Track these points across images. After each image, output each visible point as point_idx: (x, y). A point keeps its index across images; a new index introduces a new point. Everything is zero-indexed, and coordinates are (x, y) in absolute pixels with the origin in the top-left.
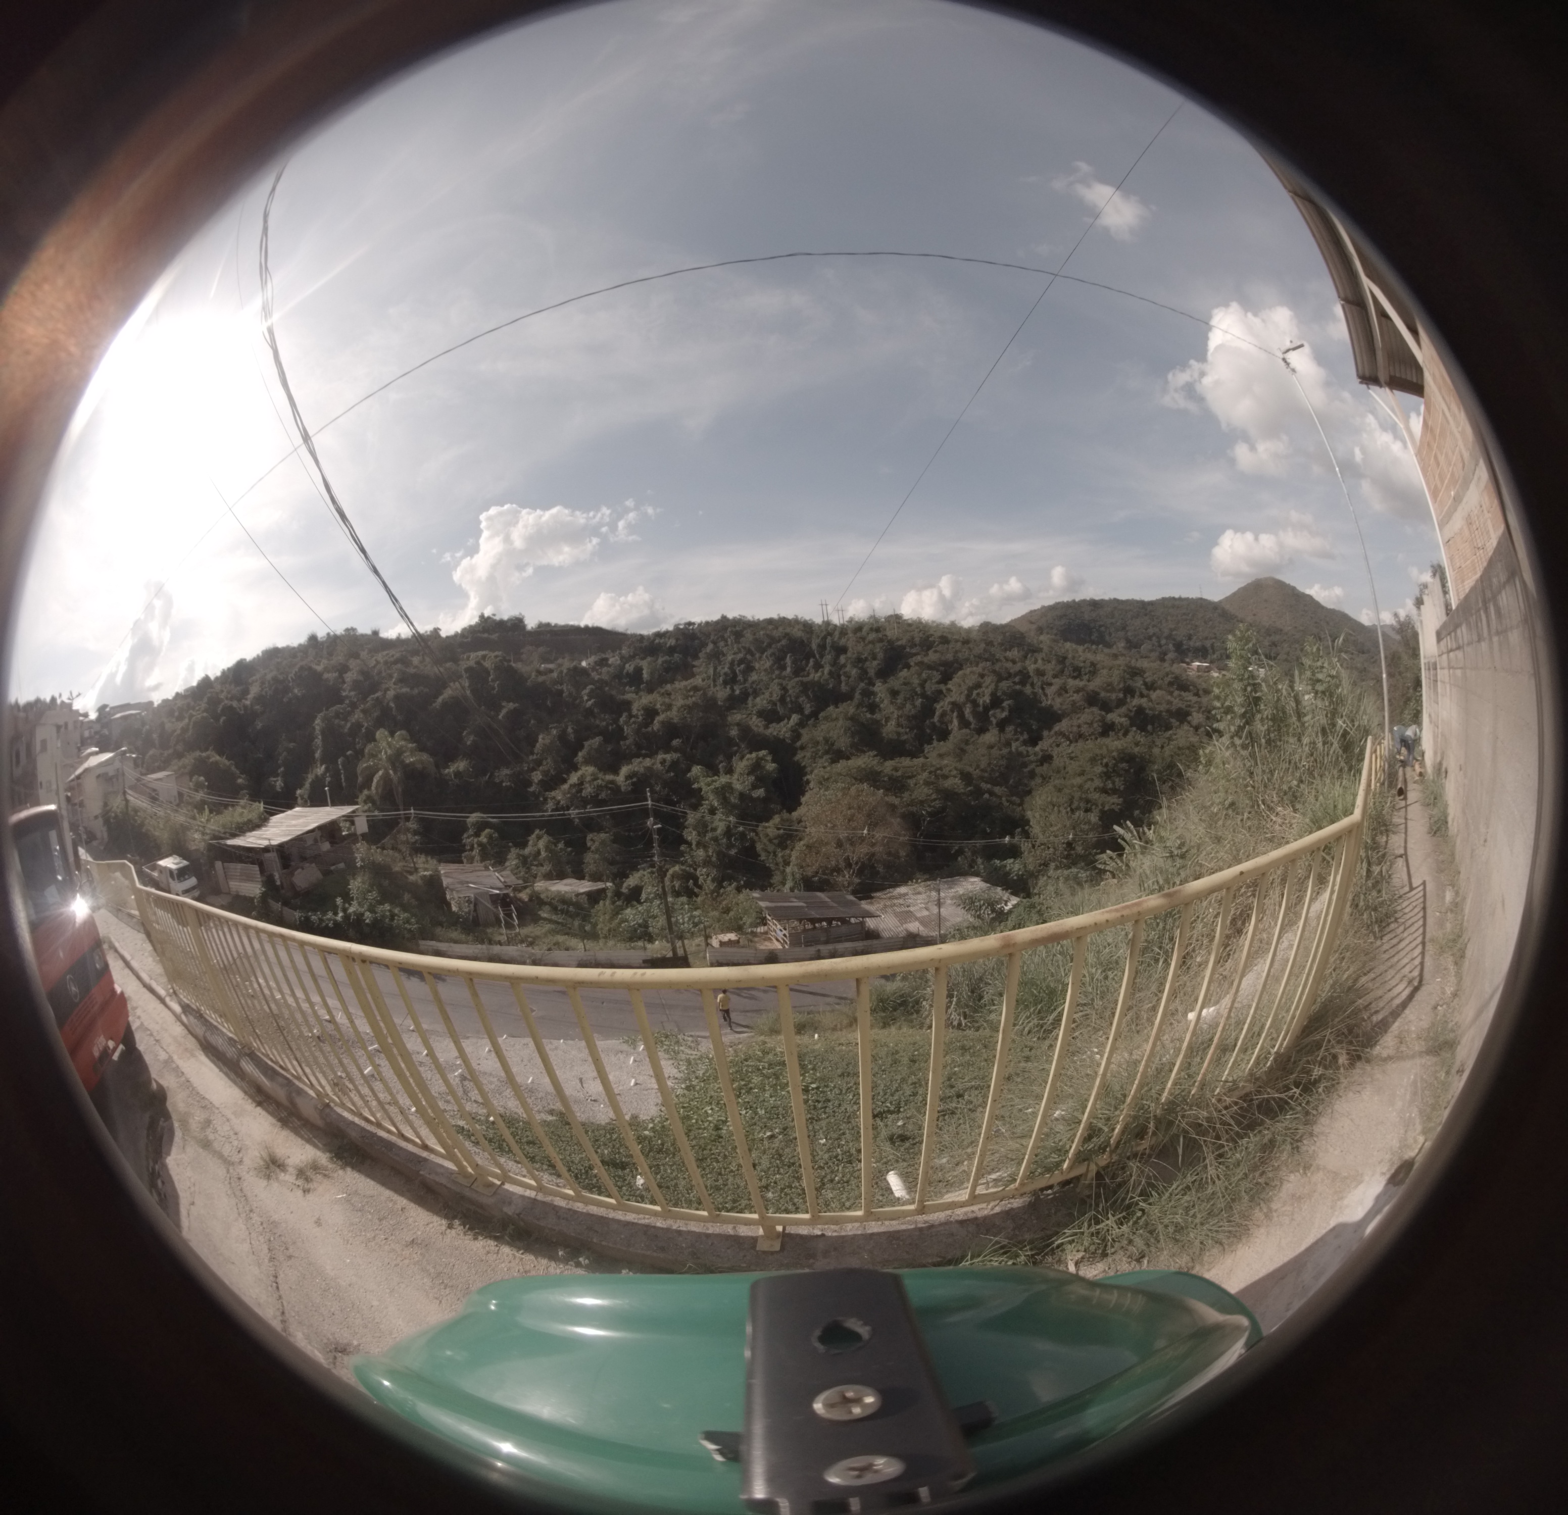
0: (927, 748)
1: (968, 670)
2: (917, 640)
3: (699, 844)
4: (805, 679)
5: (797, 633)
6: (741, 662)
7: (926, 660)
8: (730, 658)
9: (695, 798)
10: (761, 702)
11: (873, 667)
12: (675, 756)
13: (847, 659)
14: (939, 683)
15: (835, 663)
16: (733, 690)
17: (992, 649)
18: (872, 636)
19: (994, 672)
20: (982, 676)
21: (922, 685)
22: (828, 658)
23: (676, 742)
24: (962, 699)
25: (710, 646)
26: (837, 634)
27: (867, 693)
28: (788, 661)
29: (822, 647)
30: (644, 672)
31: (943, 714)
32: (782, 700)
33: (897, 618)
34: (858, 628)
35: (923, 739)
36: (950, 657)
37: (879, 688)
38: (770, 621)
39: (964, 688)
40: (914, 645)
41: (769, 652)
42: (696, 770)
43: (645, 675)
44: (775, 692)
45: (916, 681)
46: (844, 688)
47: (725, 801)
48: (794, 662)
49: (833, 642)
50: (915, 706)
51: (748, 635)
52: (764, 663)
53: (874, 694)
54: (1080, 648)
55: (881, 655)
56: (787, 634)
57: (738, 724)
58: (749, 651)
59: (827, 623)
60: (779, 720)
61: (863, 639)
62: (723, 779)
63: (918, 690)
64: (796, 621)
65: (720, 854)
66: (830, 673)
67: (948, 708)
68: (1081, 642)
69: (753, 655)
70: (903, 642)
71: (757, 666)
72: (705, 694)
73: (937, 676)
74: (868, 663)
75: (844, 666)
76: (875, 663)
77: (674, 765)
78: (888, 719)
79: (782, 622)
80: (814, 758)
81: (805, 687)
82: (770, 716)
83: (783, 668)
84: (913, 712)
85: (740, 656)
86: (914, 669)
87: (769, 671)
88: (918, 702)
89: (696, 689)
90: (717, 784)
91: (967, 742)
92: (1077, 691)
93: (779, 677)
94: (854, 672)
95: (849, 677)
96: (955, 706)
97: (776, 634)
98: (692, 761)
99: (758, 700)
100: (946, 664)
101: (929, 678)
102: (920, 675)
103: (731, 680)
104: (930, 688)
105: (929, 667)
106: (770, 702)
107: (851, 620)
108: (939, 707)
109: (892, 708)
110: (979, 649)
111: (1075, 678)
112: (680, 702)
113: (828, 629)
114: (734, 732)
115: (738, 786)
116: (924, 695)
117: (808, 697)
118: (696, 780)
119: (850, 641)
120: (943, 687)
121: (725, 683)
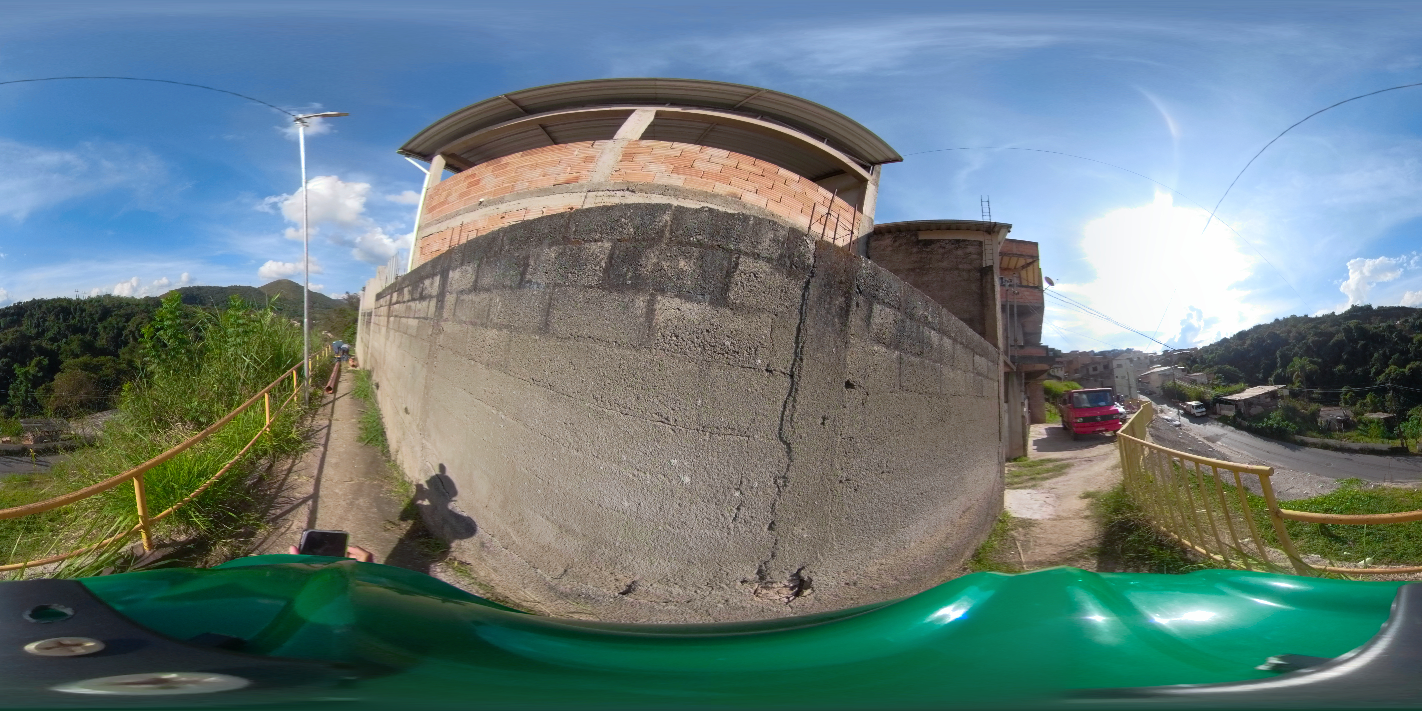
0: (119, 350)
1: (137, 317)
2: (116, 305)
3: (14, 396)
4: (68, 324)
5: (65, 304)
6: (42, 317)
7: (119, 313)
8: (37, 316)
9: (14, 376)
10: (50, 334)
11: (96, 317)
12: (7, 360)
14: (125, 322)
15: (80, 316)
16: (38, 330)
17: (149, 308)
18: (96, 304)
19: (149, 317)
20: (143, 319)
21: (117, 324)
22: (78, 314)
23: (9, 354)
24: (134, 329)
25: (29, 312)
26: (82, 303)
27: (94, 328)
28: (61, 316)
29: (75, 310)
31: (126, 336)
32: (59, 333)
33: (108, 296)
34: (91, 301)
35: (118, 346)
36: (129, 311)
37: (99, 326)
38: (54, 300)
39: (135, 325)
40: (114, 307)
41: (53, 313)
42: (16, 365)
44: (55, 329)
45: (114, 322)
47: (26, 378)
49: (80, 307)
50: (114, 333)
51: (44, 306)
52: (51, 318)
53: (97, 328)
54: (189, 306)
55: (100, 312)
56: (60, 305)
57: (35, 345)
58: (45, 313)
59: (78, 299)
60: (58, 341)
61: (93, 305)
62: (27, 369)
63: (116, 326)
64: (65, 299)
65: (23, 400)
66: (78, 320)
67: (128, 333)
68: (191, 303)
69: (46, 314)
70: (110, 306)
71: (48, 319)
72: (21, 333)
73: (124, 320)
75: (85, 317)
76: (97, 315)
77: (7, 363)
78: (103, 339)
79: (59, 300)
80: (66, 358)
81: (68, 327)
82: (53, 340)
83: (59, 319)
84: (113, 335)
85: (41, 315)
86: (113, 317)
87: (53, 321)
88: (115, 331)
89: (17, 331)
90: (23, 371)
91: (134, 348)
92: (186, 324)
93: (57, 323)
94: (89, 319)
96: (131, 331)
97: (56, 305)
98: (16, 361)
99: (49, 333)
100: (127, 314)
101: (120, 321)
102: (116, 319)
103: (38, 325)
104: (121, 325)
105: (120, 316)
106: (54, 334)
107: (89, 297)
108: (124, 333)
109: (104, 334)
110: (142, 308)
111: (185, 318)
112: (10, 337)
113: (78, 302)
114: (33, 348)
115: (32, 372)
116: (118, 328)
117: (69, 331)
118: (15, 369)
119: (87, 307)
120: (126, 324)
121: (35, 327)
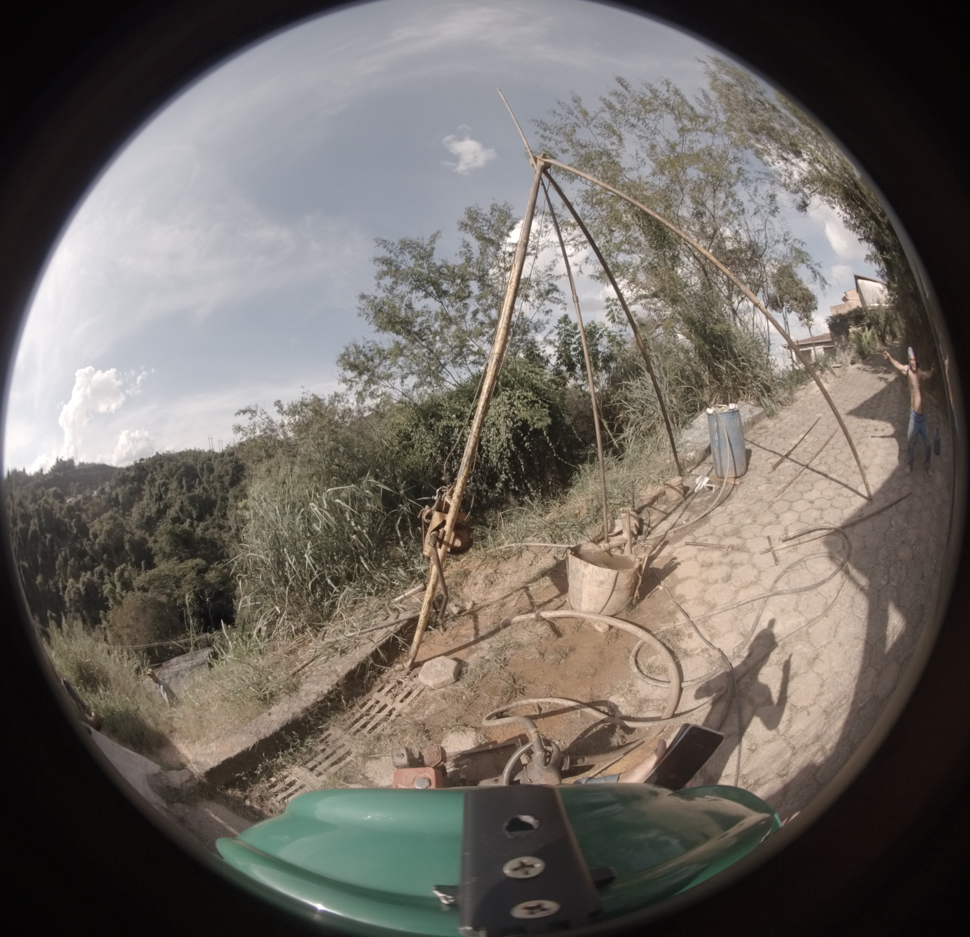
13: (214, 477)
30: (120, 497)
43: (120, 499)
46: (213, 497)
48: (187, 482)
74: (224, 479)
95: (215, 490)
